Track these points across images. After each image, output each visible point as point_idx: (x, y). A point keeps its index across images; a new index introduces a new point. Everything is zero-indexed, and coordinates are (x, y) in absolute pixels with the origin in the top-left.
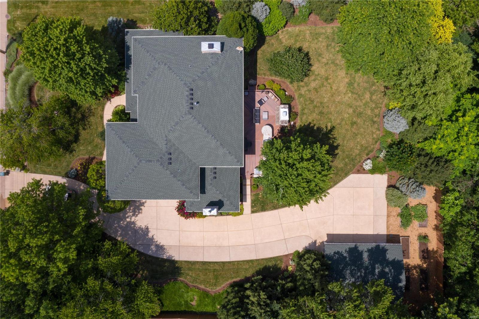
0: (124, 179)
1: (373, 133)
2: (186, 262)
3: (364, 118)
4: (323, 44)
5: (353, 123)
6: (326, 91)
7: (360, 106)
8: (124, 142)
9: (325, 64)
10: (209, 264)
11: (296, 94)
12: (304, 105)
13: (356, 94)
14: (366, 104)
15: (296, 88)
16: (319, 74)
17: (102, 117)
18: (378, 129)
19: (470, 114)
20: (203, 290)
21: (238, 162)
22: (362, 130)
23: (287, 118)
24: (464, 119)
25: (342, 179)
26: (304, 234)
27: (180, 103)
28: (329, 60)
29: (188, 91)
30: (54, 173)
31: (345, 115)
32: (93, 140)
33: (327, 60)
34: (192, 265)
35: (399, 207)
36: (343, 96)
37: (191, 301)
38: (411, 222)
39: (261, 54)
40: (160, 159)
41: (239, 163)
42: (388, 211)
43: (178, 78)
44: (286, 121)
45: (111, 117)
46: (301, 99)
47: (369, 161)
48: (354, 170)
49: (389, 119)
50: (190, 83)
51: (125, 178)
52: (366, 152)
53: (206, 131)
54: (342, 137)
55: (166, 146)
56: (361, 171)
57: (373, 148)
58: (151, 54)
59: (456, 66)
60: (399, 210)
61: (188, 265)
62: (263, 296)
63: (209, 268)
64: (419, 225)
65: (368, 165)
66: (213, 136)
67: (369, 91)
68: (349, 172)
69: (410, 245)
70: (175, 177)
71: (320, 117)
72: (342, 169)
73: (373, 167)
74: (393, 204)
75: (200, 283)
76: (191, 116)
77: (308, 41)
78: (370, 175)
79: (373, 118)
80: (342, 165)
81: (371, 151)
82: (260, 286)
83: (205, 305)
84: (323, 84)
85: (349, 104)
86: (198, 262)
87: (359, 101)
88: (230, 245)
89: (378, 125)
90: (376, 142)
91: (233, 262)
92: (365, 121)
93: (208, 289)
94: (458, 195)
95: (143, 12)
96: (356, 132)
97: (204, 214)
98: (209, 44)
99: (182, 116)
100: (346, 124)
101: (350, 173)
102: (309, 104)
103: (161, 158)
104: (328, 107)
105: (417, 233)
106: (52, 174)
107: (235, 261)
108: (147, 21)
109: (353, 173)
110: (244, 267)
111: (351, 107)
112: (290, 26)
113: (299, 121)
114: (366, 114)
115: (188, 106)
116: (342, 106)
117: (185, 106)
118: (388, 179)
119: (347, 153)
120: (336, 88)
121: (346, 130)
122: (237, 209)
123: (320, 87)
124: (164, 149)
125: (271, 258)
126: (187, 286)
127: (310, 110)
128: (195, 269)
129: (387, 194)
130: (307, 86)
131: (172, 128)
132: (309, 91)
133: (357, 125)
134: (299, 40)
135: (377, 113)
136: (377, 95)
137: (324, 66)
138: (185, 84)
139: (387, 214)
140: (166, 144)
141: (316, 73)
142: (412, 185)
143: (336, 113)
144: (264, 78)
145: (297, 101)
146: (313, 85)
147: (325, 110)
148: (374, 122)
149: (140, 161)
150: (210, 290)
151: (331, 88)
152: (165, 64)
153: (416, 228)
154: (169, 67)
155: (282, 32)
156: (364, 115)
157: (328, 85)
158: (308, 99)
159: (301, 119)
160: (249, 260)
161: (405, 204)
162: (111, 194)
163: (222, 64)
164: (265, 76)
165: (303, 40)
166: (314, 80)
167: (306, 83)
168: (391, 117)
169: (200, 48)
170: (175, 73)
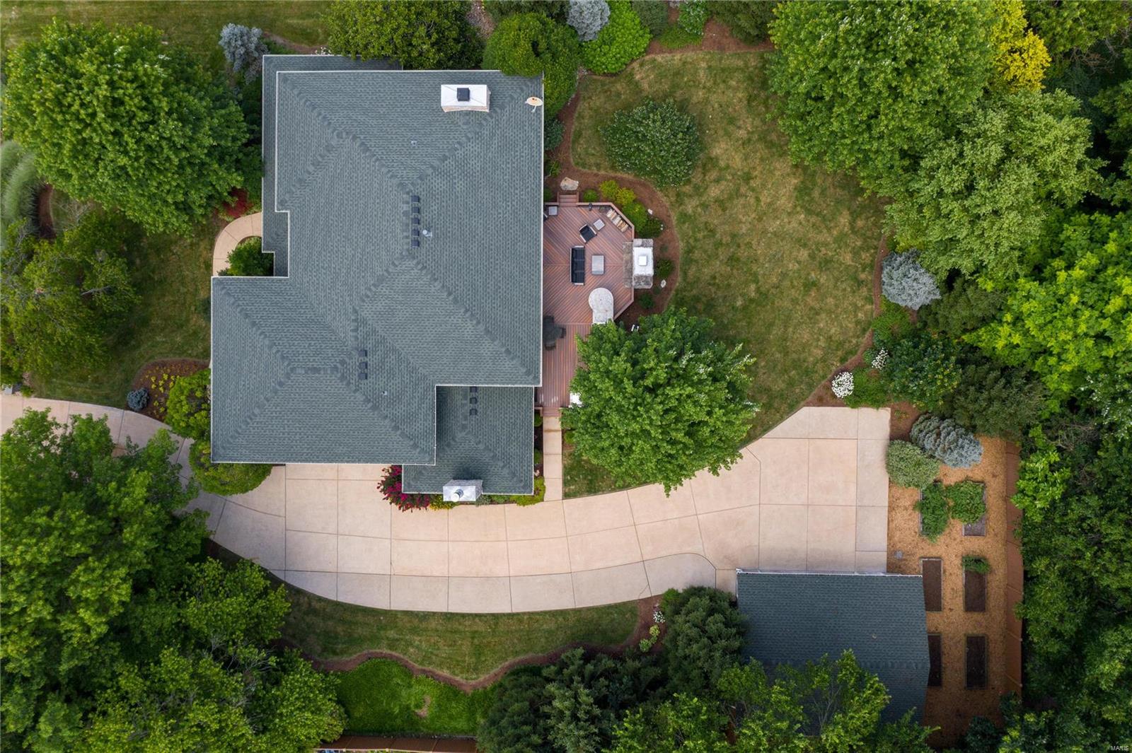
0: (253, 414)
1: (856, 308)
2: (406, 613)
3: (836, 273)
4: (740, 95)
5: (810, 285)
6: (744, 206)
7: (826, 245)
8: (254, 324)
9: (743, 144)
10: (461, 620)
11: (672, 214)
12: (691, 241)
13: (817, 215)
14: (840, 239)
15: (673, 199)
16: (728, 167)
17: (209, 266)
18: (869, 300)
19: (1084, 262)
20: (445, 679)
21: (528, 373)
22: (830, 301)
23: (650, 271)
24: (1070, 276)
25: (782, 419)
26: (689, 549)
27: (389, 230)
28: (753, 133)
29: (408, 203)
30: (94, 398)
31: (791, 265)
32: (188, 321)
33: (749, 132)
34: (421, 621)
35: (917, 486)
36: (786, 220)
37: (418, 706)
38: (945, 521)
39: (591, 117)
40: (339, 365)
41: (531, 377)
42: (891, 496)
43: (384, 170)
44: (646, 277)
45: (229, 266)
46: (687, 225)
47: (846, 376)
48: (810, 398)
49: (895, 274)
50: (412, 184)
51: (257, 411)
52: (840, 353)
53: (451, 298)
54: (783, 317)
55: (355, 334)
56: (826, 399)
57: (857, 345)
58: (320, 114)
59: (1049, 147)
60: (917, 495)
61: (410, 622)
62: (585, 698)
63: (461, 628)
64: (966, 529)
65: (844, 385)
66: (467, 311)
67: (849, 209)
68: (797, 402)
69: (943, 578)
70: (375, 408)
71: (729, 269)
72: (782, 396)
73: (854, 391)
74: (902, 479)
75: (441, 665)
76: (415, 262)
77: (704, 88)
78: (847, 410)
79: (856, 272)
80: (783, 386)
81: (851, 353)
82: (581, 674)
83: (451, 717)
84: (738, 190)
85: (799, 240)
86: (434, 613)
87: (825, 231)
88: (512, 573)
89: (869, 290)
90: (864, 331)
91: (518, 614)
92: (837, 280)
93: (458, 678)
94: (1058, 459)
95: (309, 16)
96: (817, 306)
97: (446, 499)
98: (459, 90)
99: (393, 264)
100: (793, 287)
101: (802, 403)
102: (704, 237)
103: (343, 362)
104: (749, 245)
105: (960, 550)
106: (89, 400)
107: (524, 614)
108: (318, 36)
109: (808, 405)
110: (545, 626)
111: (805, 245)
112: (661, 51)
113: (680, 279)
114: (841, 264)
115: (407, 237)
116: (784, 242)
117: (399, 239)
118: (892, 420)
119: (795, 356)
120: (769, 200)
121: (792, 300)
122: (527, 487)
123: (730, 198)
124: (351, 342)
125: (610, 607)
126: (408, 672)
127: (705, 252)
128: (426, 630)
129: (888, 455)
130: (701, 195)
131: (370, 290)
132: (705, 206)
133: (818, 290)
134: (683, 85)
135: (868, 261)
136: (867, 218)
137: (741, 147)
138: (401, 185)
139: (889, 502)
140: (356, 330)
141: (722, 164)
142: (949, 434)
143: (769, 261)
144: (596, 175)
145: (676, 231)
146: (714, 192)
147: (743, 253)
148: (860, 283)
149: (293, 370)
150: (464, 682)
151: (758, 199)
152: (354, 138)
153: (957, 536)
154: (363, 144)
155: (642, 65)
156: (836, 265)
157: (750, 193)
158: (702, 226)
159: (685, 273)
160: (557, 611)
161: (931, 480)
162: (223, 447)
163: (491, 138)
164: (599, 169)
165: (691, 83)
166: (717, 181)
167: (697, 188)
168: (900, 271)
169: (439, 101)
170: (377, 159)
